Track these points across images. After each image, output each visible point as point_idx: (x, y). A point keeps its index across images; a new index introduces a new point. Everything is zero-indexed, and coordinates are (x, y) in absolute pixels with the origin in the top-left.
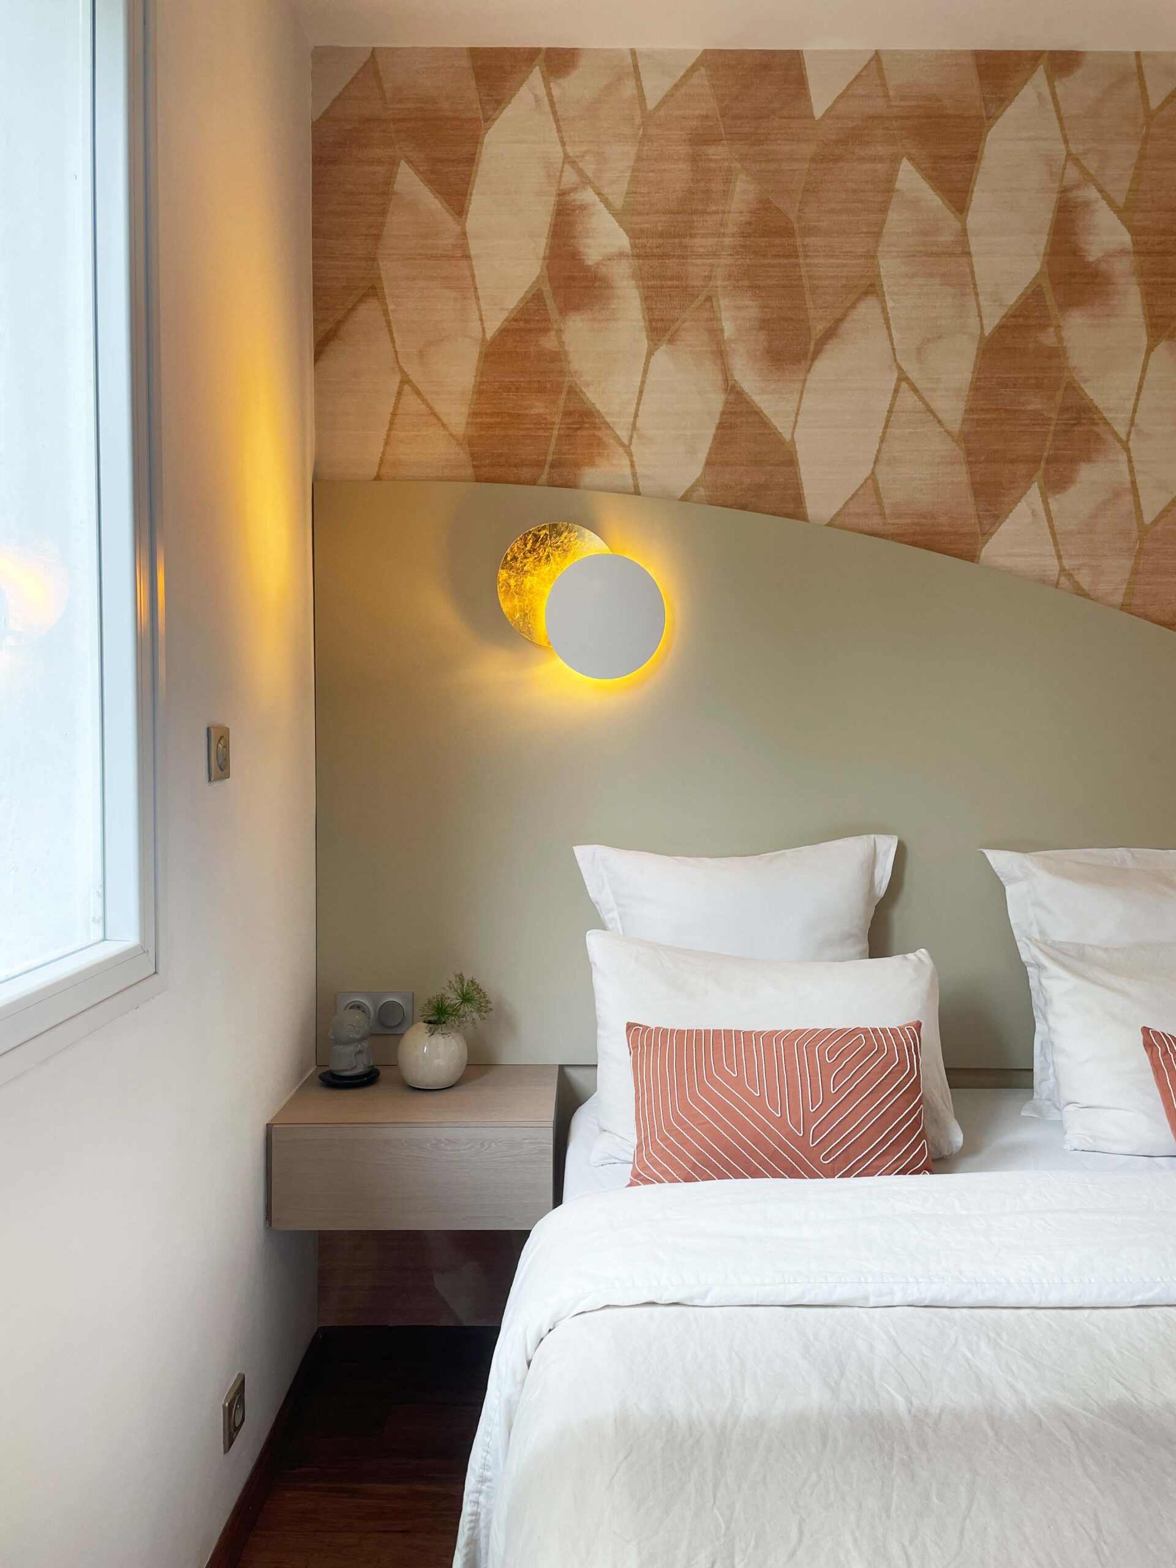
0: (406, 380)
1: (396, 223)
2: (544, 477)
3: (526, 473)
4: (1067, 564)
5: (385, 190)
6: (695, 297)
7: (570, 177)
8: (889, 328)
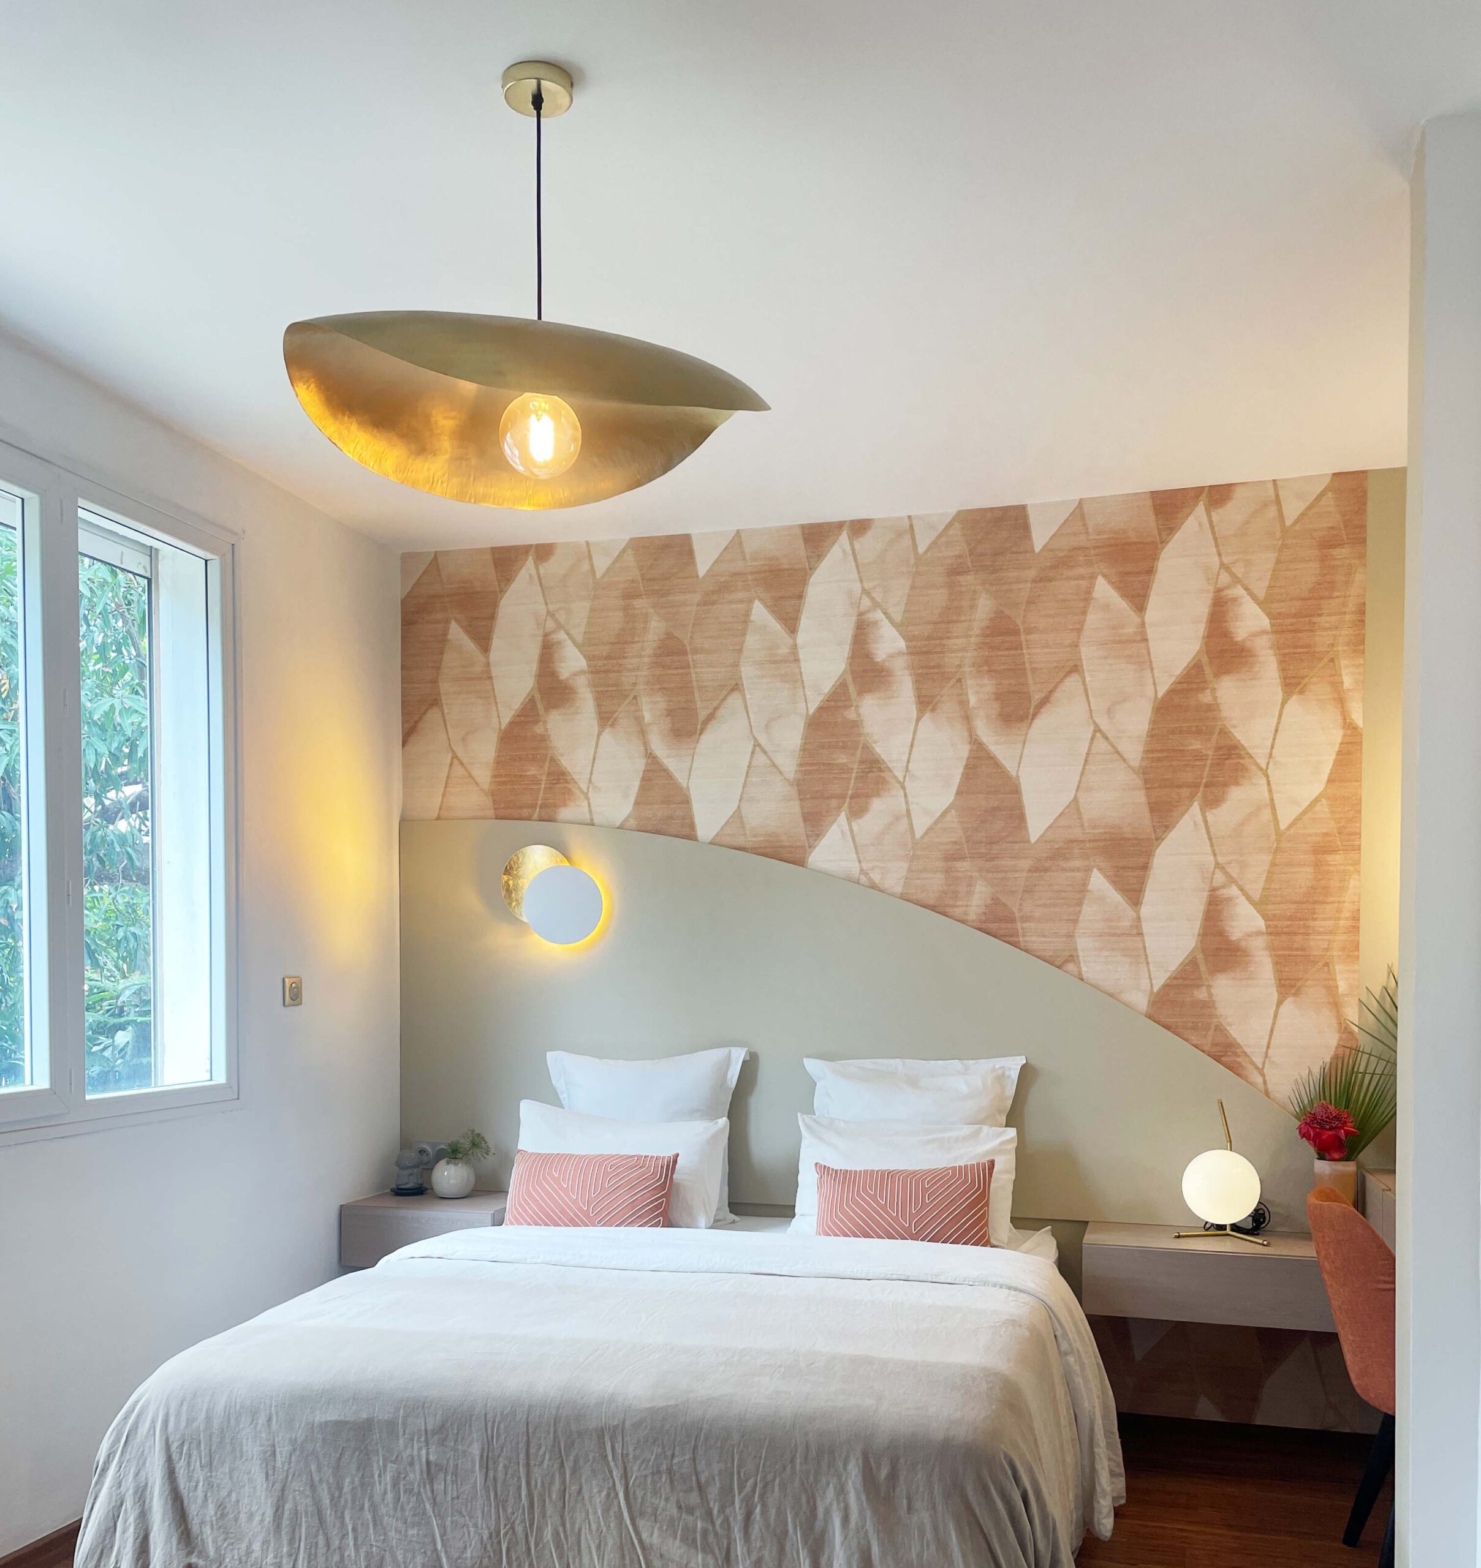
0: (455, 757)
1: (450, 659)
2: (536, 816)
3: (525, 812)
4: (865, 866)
5: (443, 639)
6: (627, 696)
7: (550, 625)
8: (747, 712)
